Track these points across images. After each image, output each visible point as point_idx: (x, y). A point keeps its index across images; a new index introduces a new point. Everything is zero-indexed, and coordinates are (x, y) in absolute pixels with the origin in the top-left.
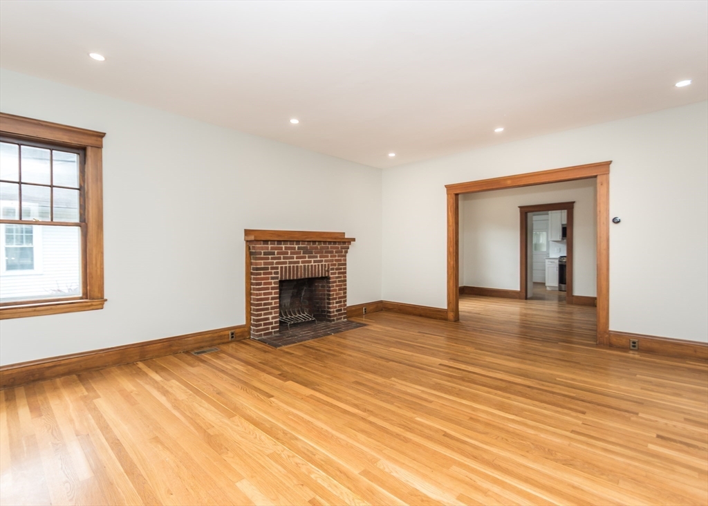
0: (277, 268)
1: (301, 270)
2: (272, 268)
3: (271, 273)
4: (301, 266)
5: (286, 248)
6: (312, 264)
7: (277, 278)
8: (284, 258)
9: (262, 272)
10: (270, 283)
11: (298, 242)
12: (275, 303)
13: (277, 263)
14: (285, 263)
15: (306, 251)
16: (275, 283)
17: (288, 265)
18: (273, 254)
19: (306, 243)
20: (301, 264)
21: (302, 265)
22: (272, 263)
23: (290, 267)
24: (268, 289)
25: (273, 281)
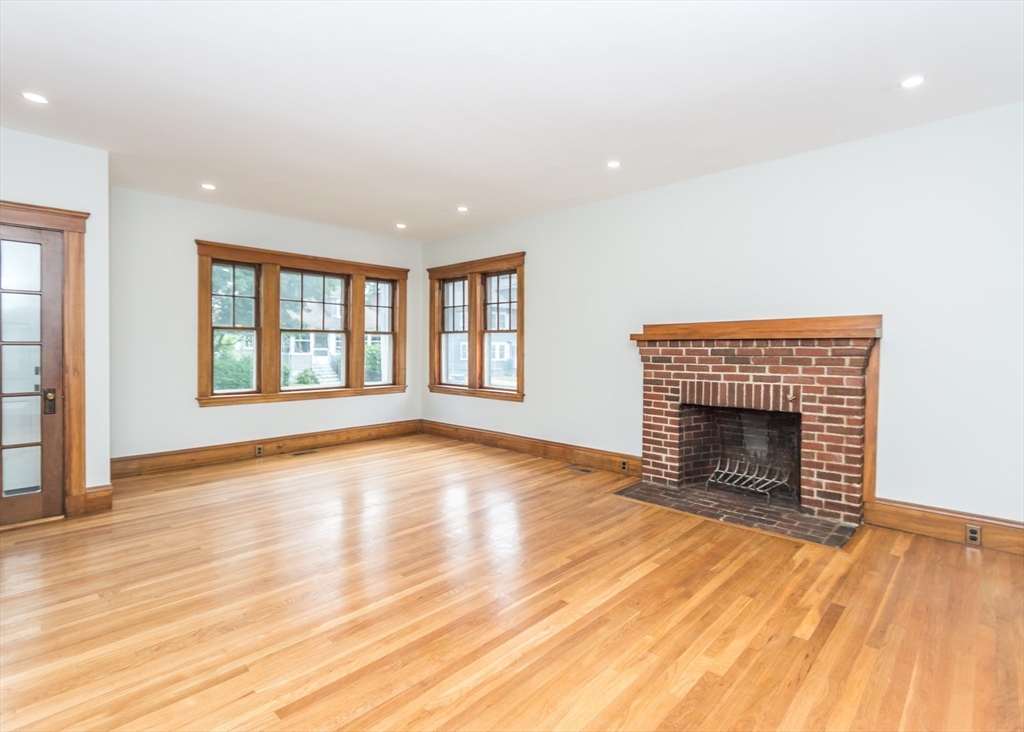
0: (677, 383)
1: (723, 393)
2: (668, 383)
3: (666, 390)
4: (723, 385)
5: (688, 352)
6: (751, 382)
7: (677, 399)
8: (689, 368)
9: (652, 386)
10: (665, 406)
11: (709, 341)
12: (672, 437)
13: (676, 375)
14: (692, 376)
15: (731, 358)
16: (672, 406)
17: (696, 380)
18: (669, 360)
19: (728, 343)
20: (722, 381)
21: (727, 382)
22: (668, 375)
23: (700, 384)
24: (660, 413)
25: (669, 403)
